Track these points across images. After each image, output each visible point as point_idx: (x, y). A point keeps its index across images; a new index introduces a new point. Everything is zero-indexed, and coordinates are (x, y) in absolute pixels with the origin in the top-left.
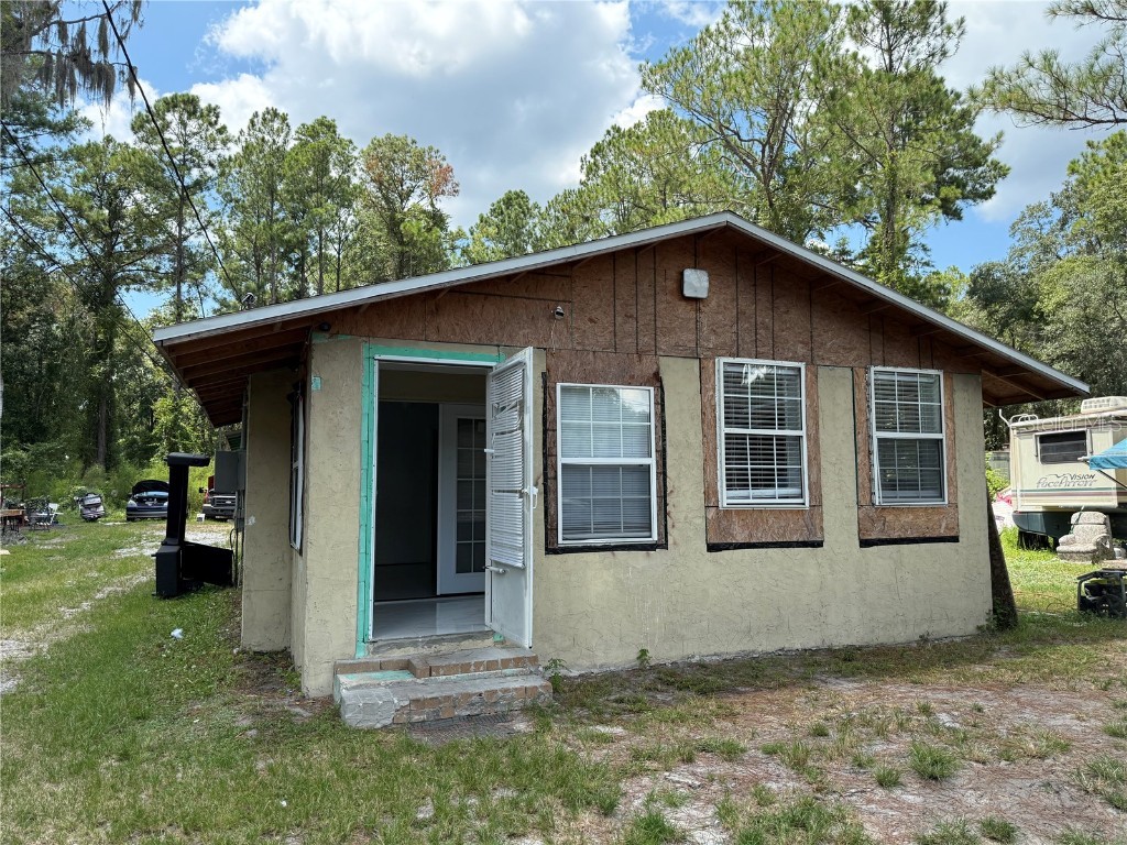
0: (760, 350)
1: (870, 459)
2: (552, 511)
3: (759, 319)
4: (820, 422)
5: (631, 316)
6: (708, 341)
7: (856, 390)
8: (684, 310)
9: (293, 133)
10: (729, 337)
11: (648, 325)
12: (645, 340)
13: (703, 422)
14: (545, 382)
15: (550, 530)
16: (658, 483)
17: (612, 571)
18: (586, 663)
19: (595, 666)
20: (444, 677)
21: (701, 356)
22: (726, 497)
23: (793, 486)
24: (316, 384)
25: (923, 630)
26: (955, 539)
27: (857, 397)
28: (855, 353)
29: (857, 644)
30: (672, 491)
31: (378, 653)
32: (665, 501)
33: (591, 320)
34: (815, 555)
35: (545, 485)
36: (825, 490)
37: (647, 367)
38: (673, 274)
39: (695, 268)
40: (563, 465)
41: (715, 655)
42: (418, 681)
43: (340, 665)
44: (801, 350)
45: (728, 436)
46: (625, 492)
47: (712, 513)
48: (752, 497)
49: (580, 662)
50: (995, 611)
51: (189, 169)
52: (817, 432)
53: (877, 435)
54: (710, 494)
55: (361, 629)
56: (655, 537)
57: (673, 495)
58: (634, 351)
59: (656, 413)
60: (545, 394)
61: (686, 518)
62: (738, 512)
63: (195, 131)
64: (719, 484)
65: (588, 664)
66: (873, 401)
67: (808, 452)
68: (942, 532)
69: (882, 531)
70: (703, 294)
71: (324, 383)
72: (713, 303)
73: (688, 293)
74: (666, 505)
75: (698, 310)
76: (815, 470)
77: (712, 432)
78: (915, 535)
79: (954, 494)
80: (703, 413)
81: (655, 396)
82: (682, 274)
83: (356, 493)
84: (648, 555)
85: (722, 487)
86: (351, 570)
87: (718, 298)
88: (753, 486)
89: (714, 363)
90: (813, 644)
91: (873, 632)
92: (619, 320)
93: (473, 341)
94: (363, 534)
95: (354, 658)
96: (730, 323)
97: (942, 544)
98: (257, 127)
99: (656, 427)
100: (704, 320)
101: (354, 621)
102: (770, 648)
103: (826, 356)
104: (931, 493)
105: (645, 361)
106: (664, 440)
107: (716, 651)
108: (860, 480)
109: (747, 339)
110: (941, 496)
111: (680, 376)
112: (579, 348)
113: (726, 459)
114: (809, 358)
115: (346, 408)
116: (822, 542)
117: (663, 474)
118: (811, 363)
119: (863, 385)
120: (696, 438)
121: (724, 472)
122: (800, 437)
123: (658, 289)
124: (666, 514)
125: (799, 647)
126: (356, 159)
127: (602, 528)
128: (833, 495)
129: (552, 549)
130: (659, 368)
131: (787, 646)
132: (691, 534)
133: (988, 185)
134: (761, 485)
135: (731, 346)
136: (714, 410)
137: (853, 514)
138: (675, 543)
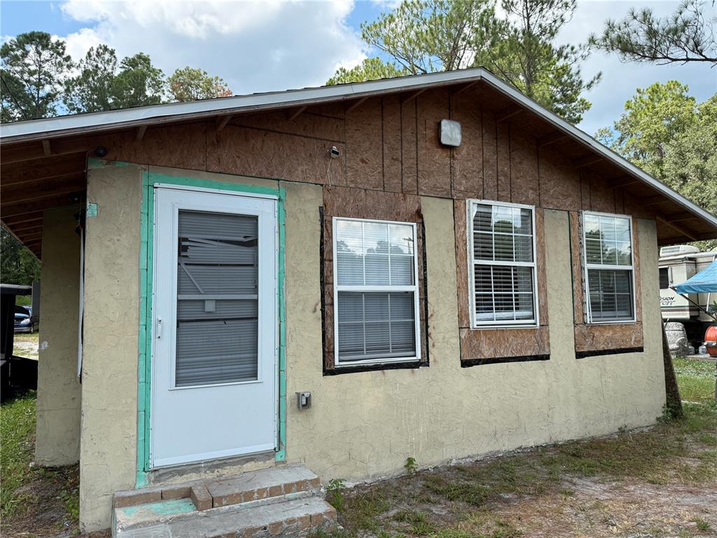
0: (501, 193)
1: (582, 286)
2: (329, 335)
3: (500, 168)
4: (546, 256)
5: (397, 160)
6: (461, 184)
7: (572, 230)
8: (440, 156)
9: (119, 62)
10: (476, 182)
11: (411, 167)
12: (409, 181)
13: (456, 254)
14: (322, 216)
15: (327, 353)
16: (421, 308)
17: (382, 388)
18: (360, 474)
19: (368, 477)
20: (227, 507)
21: (454, 197)
22: (476, 319)
23: (526, 309)
24: (92, 210)
25: (621, 423)
26: (641, 350)
27: (572, 235)
28: (570, 199)
29: (575, 439)
30: (432, 315)
31: (159, 481)
32: (427, 323)
33: (363, 161)
34: (544, 366)
35: (323, 311)
36: (550, 312)
37: (410, 205)
38: (431, 123)
39: (449, 119)
40: (339, 293)
41: (469, 457)
42: (200, 513)
43: (118, 498)
44: (531, 195)
45: (477, 267)
46: (392, 316)
47: (464, 333)
48: (495, 318)
49: (355, 474)
50: (668, 404)
51: (43, 85)
52: (544, 264)
53: (588, 266)
54: (463, 316)
55: (141, 458)
56: (419, 356)
57: (433, 318)
58: (399, 190)
59: (418, 246)
60: (322, 226)
61: (444, 338)
62: (485, 332)
63: (48, 58)
64: (470, 307)
65: (362, 475)
66: (585, 239)
67: (538, 280)
68: (633, 344)
69: (592, 344)
70: (457, 144)
71: (100, 209)
72: (464, 152)
73: (444, 141)
74: (427, 327)
75: (452, 157)
76: (543, 295)
77: (464, 263)
78: (614, 347)
79: (640, 314)
80: (456, 247)
81: (418, 230)
82: (439, 124)
83: (135, 321)
84: (413, 372)
85: (472, 310)
86: (129, 400)
87: (468, 147)
88: (496, 309)
89: (465, 204)
90: (543, 441)
91: (586, 427)
92: (387, 162)
93: (254, 174)
94: (142, 362)
95: (134, 489)
96: (478, 170)
97: (632, 354)
98: (92, 58)
99: (419, 258)
100: (458, 167)
101: (133, 451)
102: (511, 448)
103: (550, 201)
104: (624, 313)
105: (408, 200)
106: (425, 270)
107: (470, 454)
108: (575, 304)
109: (491, 184)
110: (631, 315)
111: (437, 212)
112: (352, 185)
113: (476, 287)
114: (538, 202)
115: (124, 236)
116: (549, 355)
117: (424, 300)
118: (539, 206)
119: (577, 225)
120: (451, 269)
121: (474, 298)
122: (531, 268)
123: (419, 136)
124: (427, 335)
125: (532, 444)
126: (164, 82)
127: (374, 349)
128: (557, 316)
129: (329, 371)
130: (420, 207)
131: (524, 445)
132: (447, 352)
133: (578, 114)
134: (502, 309)
135: (478, 190)
136: (466, 244)
137: (570, 332)
138: (435, 361)
